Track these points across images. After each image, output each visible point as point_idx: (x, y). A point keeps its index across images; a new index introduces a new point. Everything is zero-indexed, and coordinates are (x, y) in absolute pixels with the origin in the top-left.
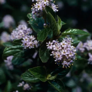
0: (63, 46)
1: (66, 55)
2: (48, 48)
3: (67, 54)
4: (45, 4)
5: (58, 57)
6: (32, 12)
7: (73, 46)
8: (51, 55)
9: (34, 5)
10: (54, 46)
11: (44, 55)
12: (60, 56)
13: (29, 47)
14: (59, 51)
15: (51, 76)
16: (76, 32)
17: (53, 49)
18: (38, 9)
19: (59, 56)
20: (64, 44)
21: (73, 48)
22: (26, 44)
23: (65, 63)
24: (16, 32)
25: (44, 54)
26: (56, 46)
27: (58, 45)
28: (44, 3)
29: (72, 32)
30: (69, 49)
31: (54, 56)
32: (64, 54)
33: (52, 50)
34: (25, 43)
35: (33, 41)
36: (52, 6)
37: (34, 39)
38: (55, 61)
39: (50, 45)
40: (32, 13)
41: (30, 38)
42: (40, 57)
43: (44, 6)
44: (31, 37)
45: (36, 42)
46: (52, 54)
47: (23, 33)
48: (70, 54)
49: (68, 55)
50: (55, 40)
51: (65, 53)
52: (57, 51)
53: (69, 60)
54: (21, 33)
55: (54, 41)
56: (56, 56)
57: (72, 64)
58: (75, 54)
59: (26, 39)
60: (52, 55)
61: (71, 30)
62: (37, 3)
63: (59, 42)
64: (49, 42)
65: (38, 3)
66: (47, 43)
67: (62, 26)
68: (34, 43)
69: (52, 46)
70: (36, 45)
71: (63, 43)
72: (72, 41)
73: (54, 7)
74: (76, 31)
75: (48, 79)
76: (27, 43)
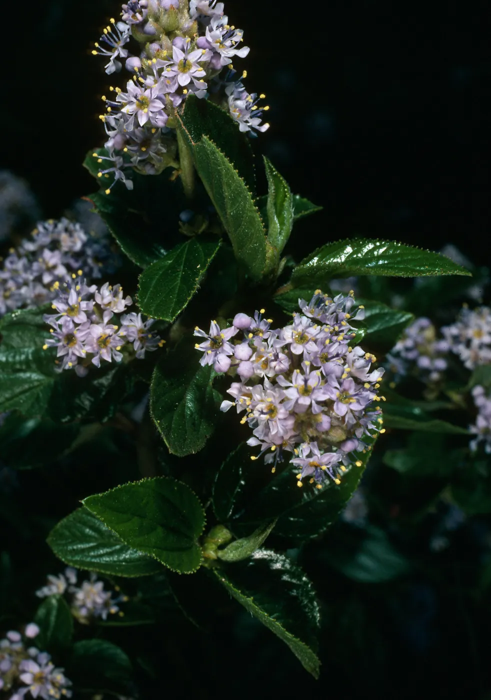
0: (297, 350)
1: (316, 409)
2: (203, 363)
3: (323, 398)
4: (180, 90)
5: (264, 417)
6: (106, 138)
7: (359, 351)
8: (226, 405)
9: (112, 96)
10: (243, 350)
11: (184, 406)
12: (282, 413)
13: (90, 356)
14: (274, 382)
15: (233, 539)
16: (380, 257)
17: (234, 366)
18: (142, 121)
19: (272, 411)
20: (302, 338)
21: (362, 362)
22: (70, 338)
23: (310, 455)
24: (20, 264)
25: (181, 398)
26: (254, 350)
27: (271, 342)
28: (174, 78)
29: (357, 261)
30: (334, 366)
31: (244, 413)
32: (305, 401)
33: (232, 375)
34: (64, 330)
35: (117, 319)
36: (231, 98)
37: (121, 305)
38: (252, 442)
39: (217, 344)
40: (109, 144)
41: (98, 300)
42: (157, 422)
43: (178, 101)
44: (105, 294)
45: (134, 324)
46: (232, 399)
47: (61, 271)
48: (340, 400)
49: (328, 405)
50: (251, 314)
51: (306, 391)
52: (261, 381)
53: (337, 435)
54: (51, 269)
55: (242, 319)
56: (256, 414)
57: (359, 464)
58: (374, 397)
59: (72, 310)
60: (234, 408)
61: (349, 250)
62: (130, 85)
63: (272, 327)
64: (213, 323)
65: (138, 84)
66: (198, 332)
67: (297, 224)
68: (122, 333)
69: (227, 347)
70: (137, 345)
71: (300, 329)
72: (360, 317)
73: (241, 104)
74: (382, 251)
75: (212, 554)
76: (79, 335)
